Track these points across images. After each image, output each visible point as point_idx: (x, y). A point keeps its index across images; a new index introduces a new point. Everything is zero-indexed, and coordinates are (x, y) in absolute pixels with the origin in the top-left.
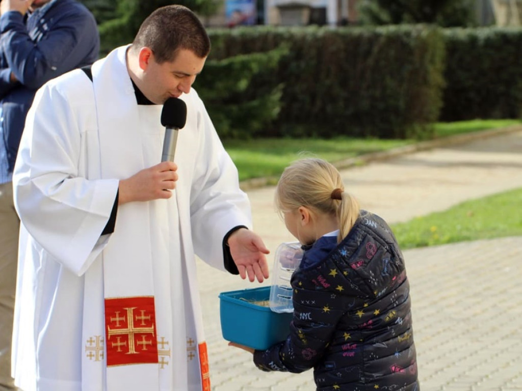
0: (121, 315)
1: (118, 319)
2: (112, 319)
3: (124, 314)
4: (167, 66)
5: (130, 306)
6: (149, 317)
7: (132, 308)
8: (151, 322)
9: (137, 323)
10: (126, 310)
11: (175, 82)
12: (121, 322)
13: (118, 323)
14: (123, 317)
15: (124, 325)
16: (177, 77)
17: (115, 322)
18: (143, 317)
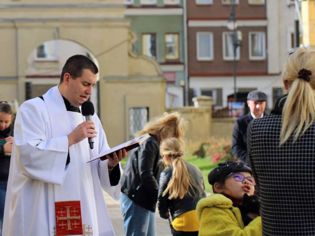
0: (63, 210)
1: (62, 212)
2: (59, 212)
3: (65, 209)
4: (78, 80)
5: (68, 206)
6: (78, 211)
7: (69, 207)
8: (79, 214)
9: (72, 214)
10: (66, 208)
11: (84, 89)
12: (63, 214)
13: (62, 214)
14: (64, 211)
15: (65, 215)
16: (84, 85)
17: (60, 214)
18: (75, 211)
